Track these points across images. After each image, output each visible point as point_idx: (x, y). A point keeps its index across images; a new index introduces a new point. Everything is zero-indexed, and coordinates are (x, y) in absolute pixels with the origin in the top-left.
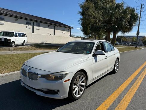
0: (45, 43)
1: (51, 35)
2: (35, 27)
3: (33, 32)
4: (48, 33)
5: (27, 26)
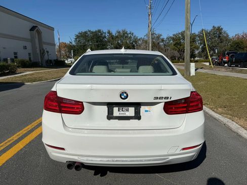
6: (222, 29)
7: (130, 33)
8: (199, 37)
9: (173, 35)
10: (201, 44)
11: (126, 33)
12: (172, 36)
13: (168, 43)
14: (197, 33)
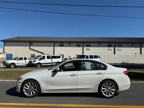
0: (127, 64)
1: (136, 54)
2: (116, 48)
3: (115, 53)
4: (132, 53)
5: (109, 48)
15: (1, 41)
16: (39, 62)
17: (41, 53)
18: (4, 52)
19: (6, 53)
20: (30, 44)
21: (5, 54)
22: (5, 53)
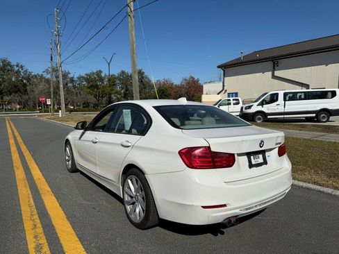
6: (143, 73)
7: (17, 66)
8: (120, 80)
9: (87, 75)
10: (123, 88)
11: (9, 64)
12: (84, 75)
13: (79, 84)
14: (117, 75)
15: (218, 67)
16: (260, 108)
17: (302, 85)
18: (223, 89)
19: (228, 92)
20: (274, 63)
21: (226, 94)
22: (226, 91)
